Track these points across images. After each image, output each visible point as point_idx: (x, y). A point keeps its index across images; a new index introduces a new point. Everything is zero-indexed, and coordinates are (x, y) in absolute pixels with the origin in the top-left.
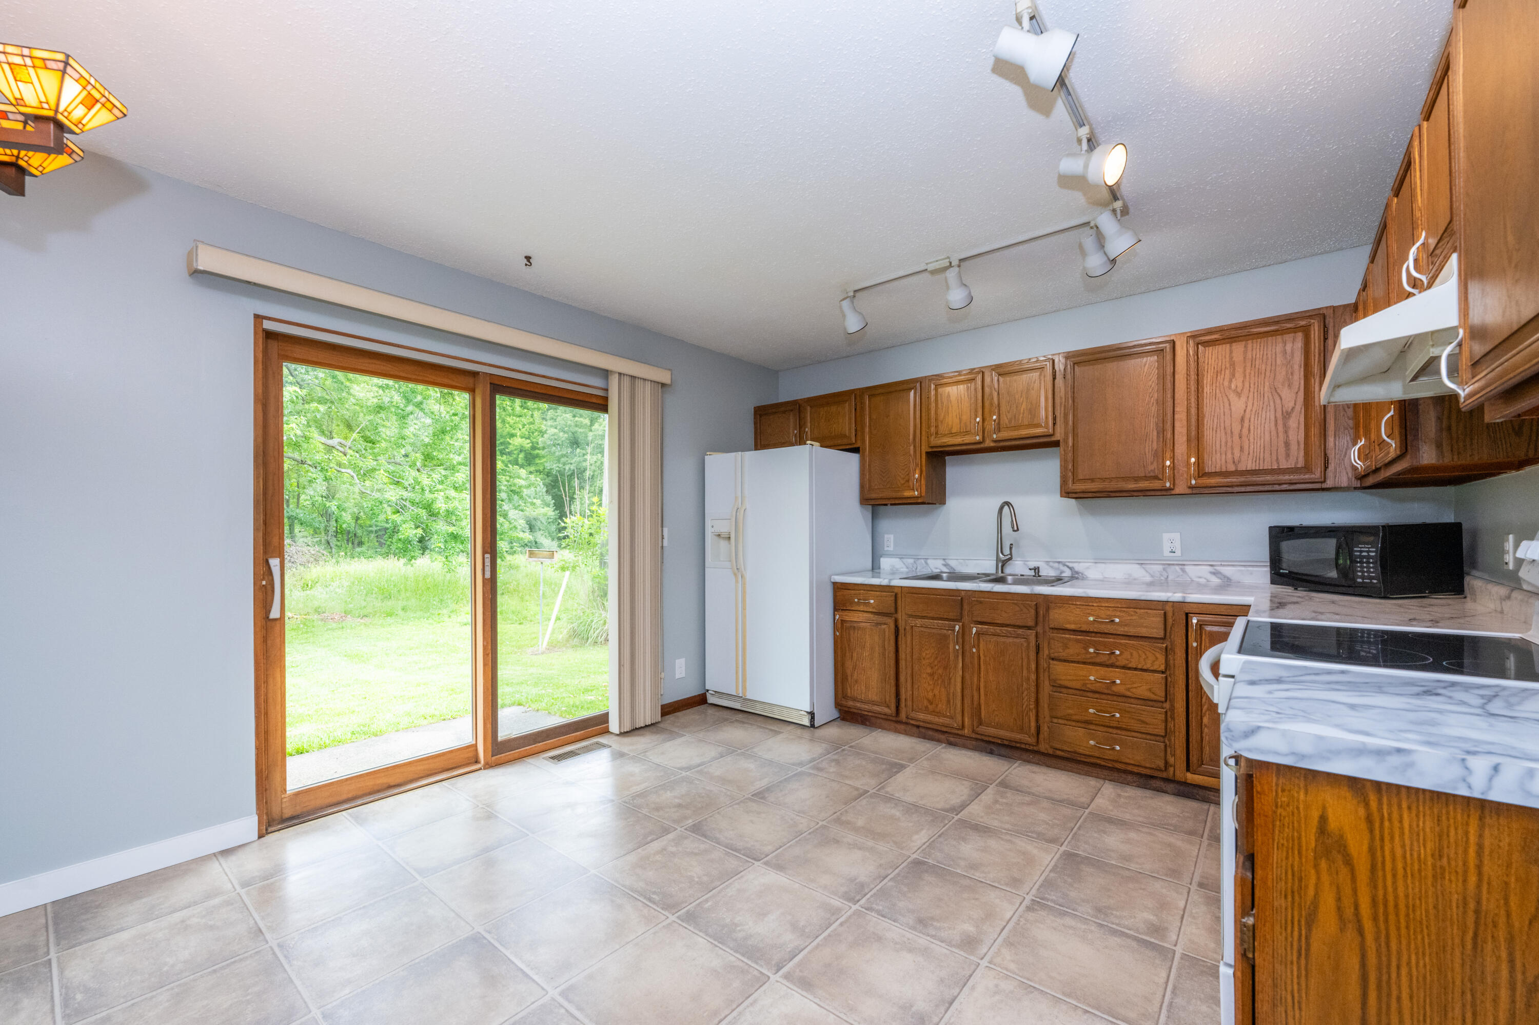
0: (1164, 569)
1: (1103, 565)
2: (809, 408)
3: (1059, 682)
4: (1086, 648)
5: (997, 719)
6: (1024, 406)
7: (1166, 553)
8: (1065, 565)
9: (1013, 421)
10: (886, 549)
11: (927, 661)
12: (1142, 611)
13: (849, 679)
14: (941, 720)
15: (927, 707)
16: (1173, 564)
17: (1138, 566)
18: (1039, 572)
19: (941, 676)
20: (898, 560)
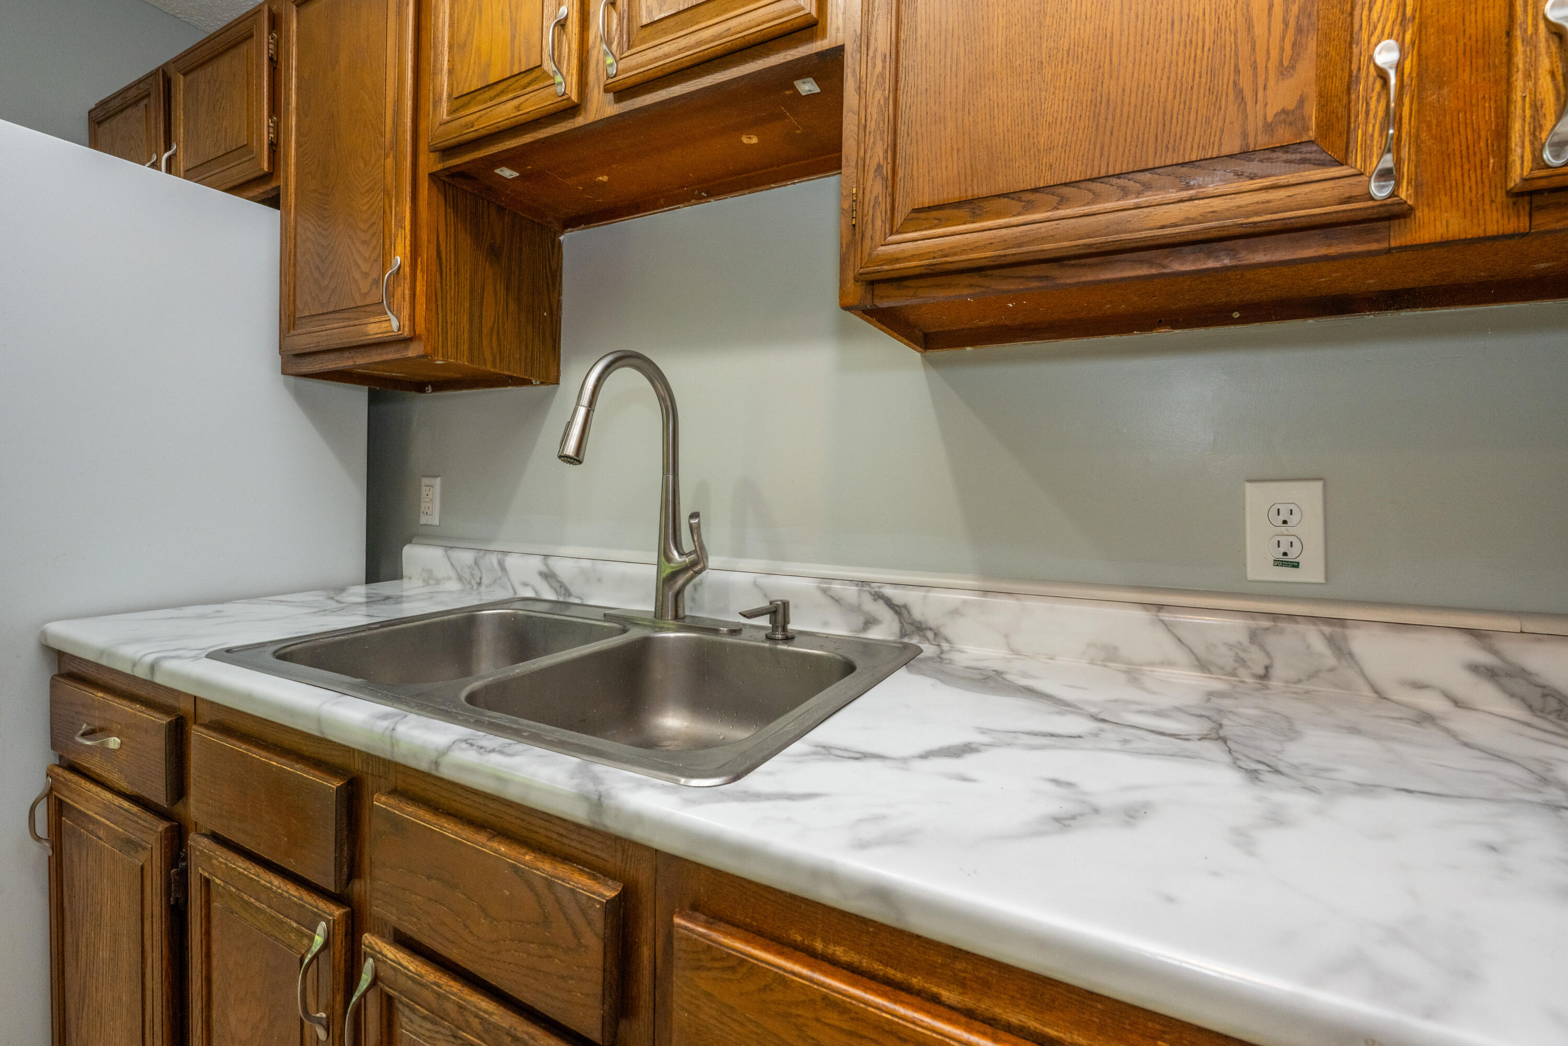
0: (1253, 636)
2: (181, 76)
7: (1262, 566)
10: (423, 520)
16: (1291, 617)
17: (1141, 615)
18: (786, 621)
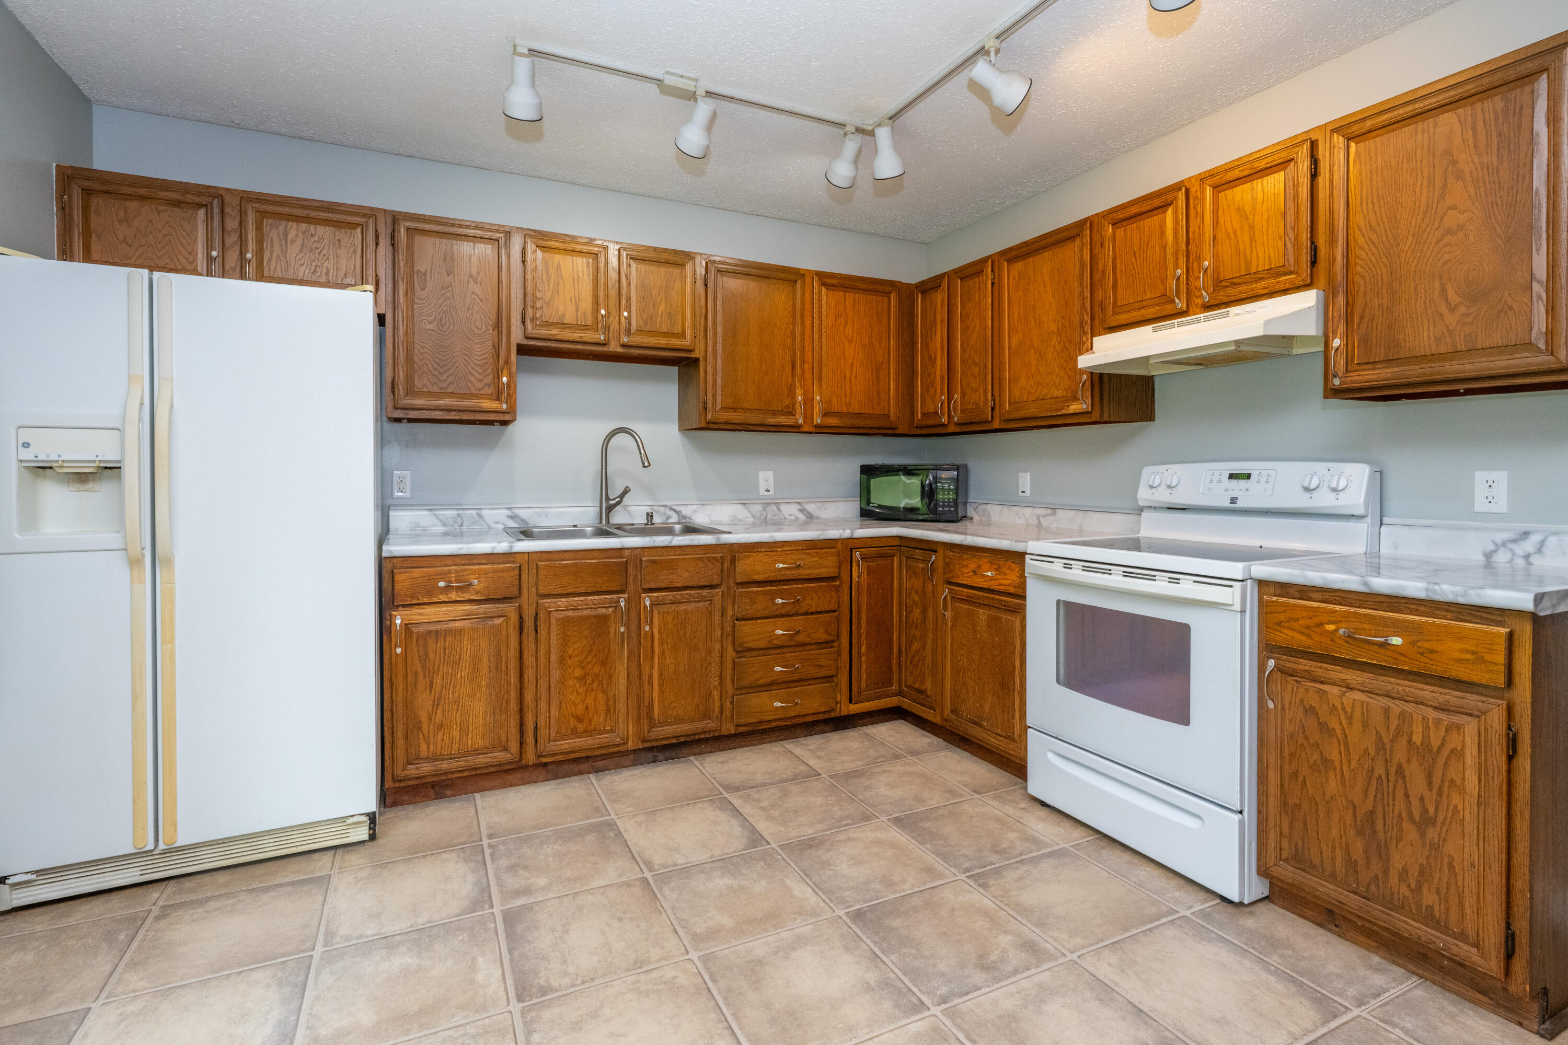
1: (710, 507)
3: (746, 645)
4: (773, 601)
5: (675, 713)
6: (662, 307)
7: (762, 492)
8: (671, 509)
9: (649, 325)
10: (397, 495)
11: (576, 659)
12: (823, 550)
13: (425, 726)
14: (598, 740)
15: (575, 729)
18: (653, 520)
19: (597, 676)
20: (427, 513)
